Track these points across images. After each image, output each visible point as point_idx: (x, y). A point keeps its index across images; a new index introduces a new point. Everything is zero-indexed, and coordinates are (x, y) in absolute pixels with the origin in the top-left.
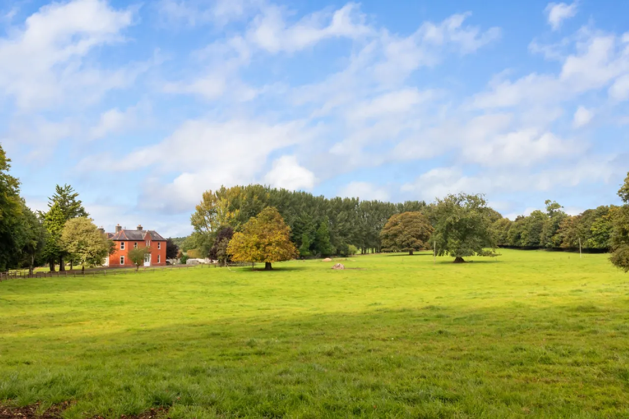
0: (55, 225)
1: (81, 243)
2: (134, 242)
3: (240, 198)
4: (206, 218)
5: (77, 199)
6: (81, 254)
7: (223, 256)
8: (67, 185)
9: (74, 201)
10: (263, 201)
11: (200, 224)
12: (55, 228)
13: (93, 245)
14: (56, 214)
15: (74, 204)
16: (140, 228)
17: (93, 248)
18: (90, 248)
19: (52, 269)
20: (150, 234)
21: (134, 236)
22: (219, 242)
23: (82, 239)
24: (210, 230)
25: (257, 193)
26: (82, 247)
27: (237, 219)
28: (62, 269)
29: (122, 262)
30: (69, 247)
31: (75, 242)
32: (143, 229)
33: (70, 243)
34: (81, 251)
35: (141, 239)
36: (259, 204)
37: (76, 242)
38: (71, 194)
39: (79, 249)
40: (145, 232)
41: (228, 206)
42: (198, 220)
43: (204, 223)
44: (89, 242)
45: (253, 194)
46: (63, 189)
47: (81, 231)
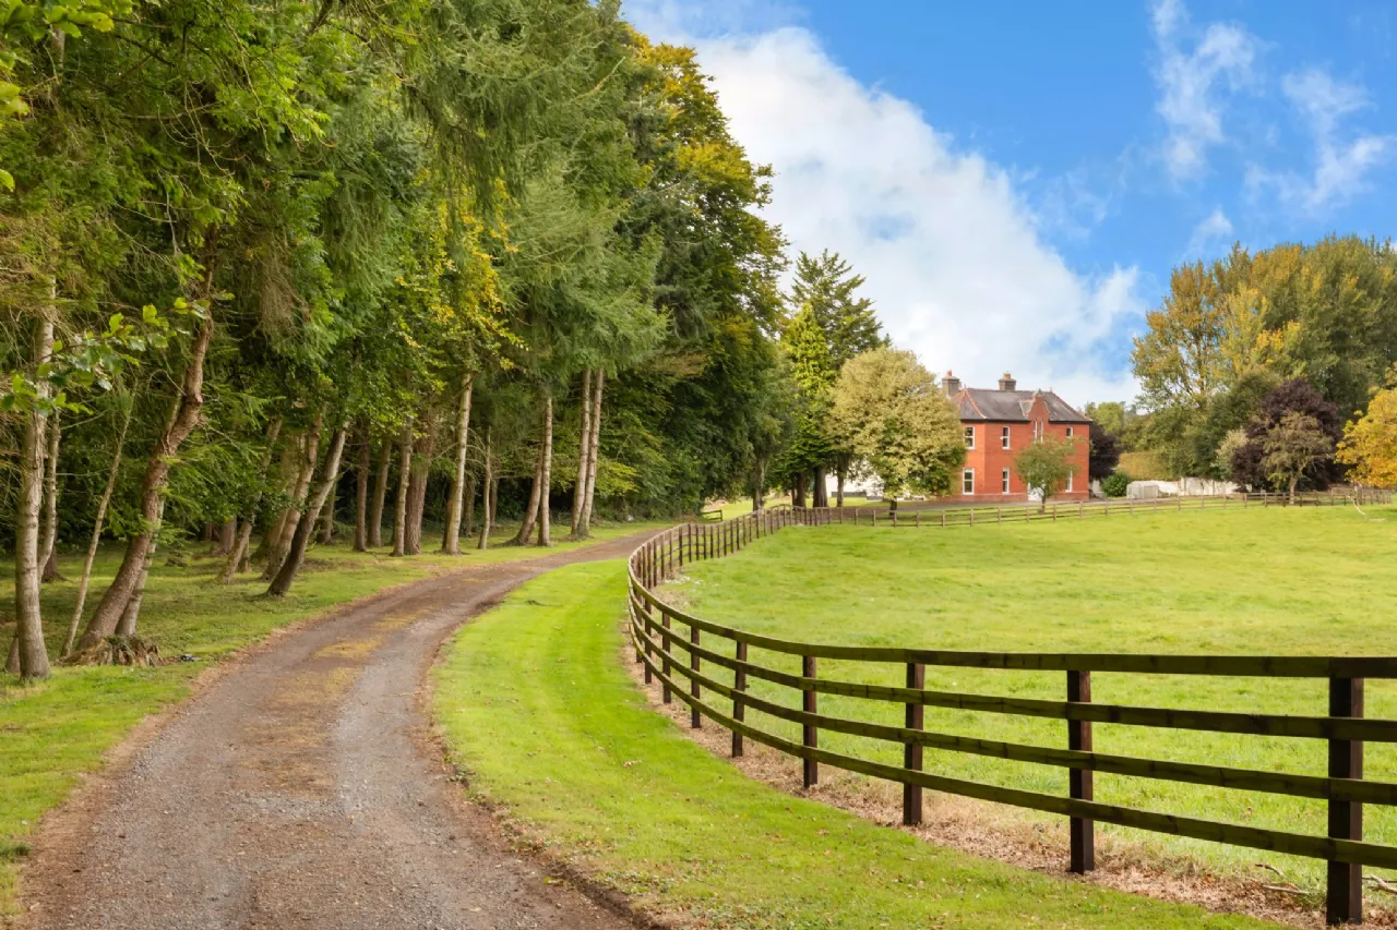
0: (806, 373)
1: (891, 426)
2: (1000, 427)
3: (1301, 283)
4: (1183, 352)
5: (855, 297)
6: (893, 460)
7: (1286, 470)
8: (830, 255)
9: (848, 304)
10: (1372, 294)
11: (1166, 372)
12: (808, 383)
13: (926, 434)
14: (808, 342)
15: (849, 310)
16: (1009, 384)
17: (929, 442)
18: (919, 443)
19: (798, 501)
20: (1044, 400)
21: (999, 407)
22: (1272, 426)
23: (894, 413)
24: (1197, 390)
25: (1354, 268)
26: (898, 438)
27: (1292, 354)
28: (819, 500)
29: (968, 487)
30: (858, 437)
31: (875, 424)
32: (1018, 387)
33: (862, 425)
34: (892, 449)
35: (1018, 418)
36: (1359, 303)
37: (878, 425)
38: (843, 279)
39: (890, 444)
40: (1027, 395)
41: (1264, 309)
42: (1160, 362)
43: (1176, 370)
44: (916, 423)
45: (1337, 272)
46: (820, 264)
47: (890, 390)
